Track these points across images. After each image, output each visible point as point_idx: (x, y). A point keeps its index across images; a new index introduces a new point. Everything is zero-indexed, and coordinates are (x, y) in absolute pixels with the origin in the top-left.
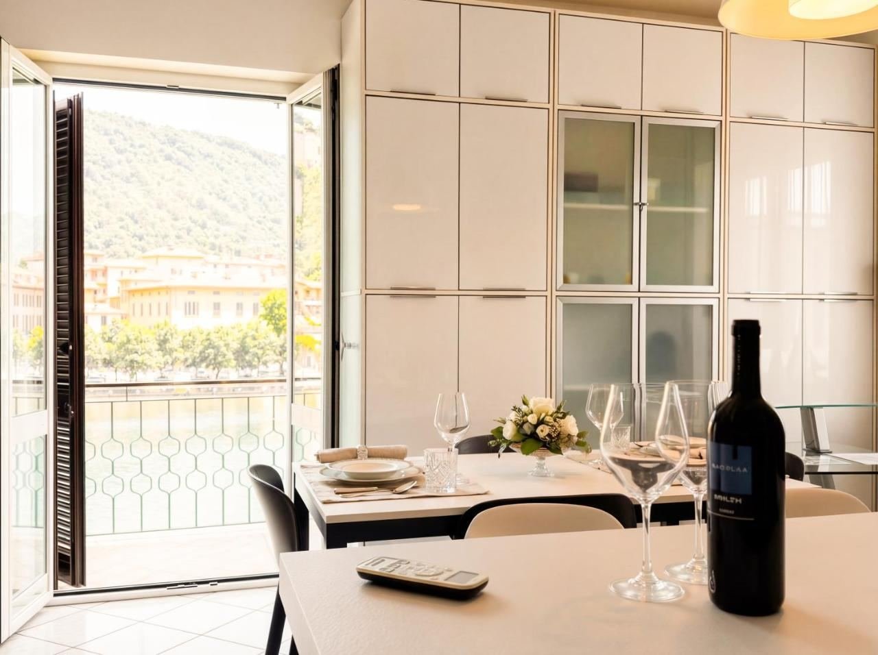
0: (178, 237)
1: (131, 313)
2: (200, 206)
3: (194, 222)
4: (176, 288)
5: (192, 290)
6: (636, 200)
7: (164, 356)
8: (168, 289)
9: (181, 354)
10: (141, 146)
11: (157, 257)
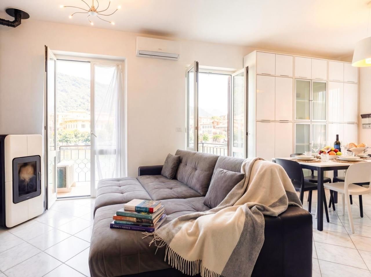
0: (77, 107)
1: (66, 127)
2: (83, 98)
3: (82, 103)
4: (79, 121)
5: (83, 121)
6: (310, 100)
7: (76, 139)
8: (76, 121)
9: (81, 138)
10: (66, 82)
11: (73, 112)
